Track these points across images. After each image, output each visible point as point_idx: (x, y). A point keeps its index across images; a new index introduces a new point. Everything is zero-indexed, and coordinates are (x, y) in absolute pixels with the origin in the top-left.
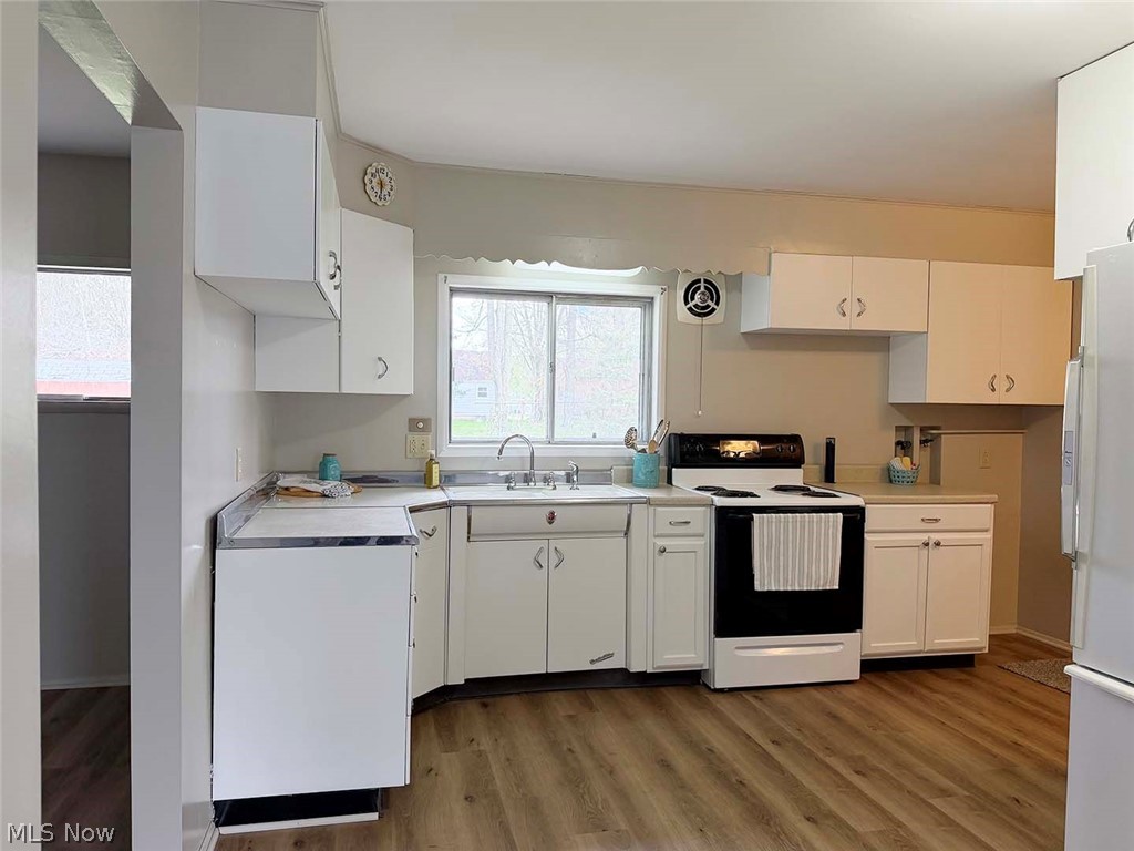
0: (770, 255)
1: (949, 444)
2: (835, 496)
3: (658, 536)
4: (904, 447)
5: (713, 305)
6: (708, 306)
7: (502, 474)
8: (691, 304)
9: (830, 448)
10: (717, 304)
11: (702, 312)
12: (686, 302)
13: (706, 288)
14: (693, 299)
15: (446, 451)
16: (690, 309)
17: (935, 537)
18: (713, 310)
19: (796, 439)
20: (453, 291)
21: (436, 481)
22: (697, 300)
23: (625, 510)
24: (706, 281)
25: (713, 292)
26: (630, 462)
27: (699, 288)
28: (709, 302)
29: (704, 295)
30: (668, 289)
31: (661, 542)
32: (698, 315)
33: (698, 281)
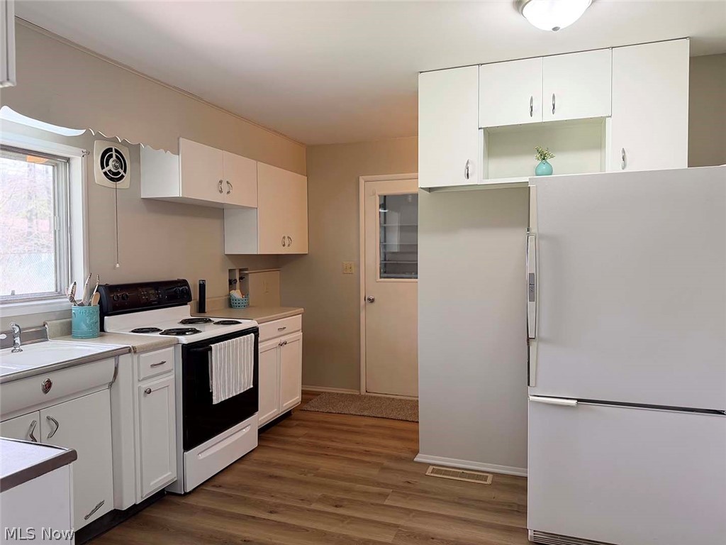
0: (179, 139)
1: (253, 279)
2: (240, 323)
3: (144, 379)
4: (232, 283)
5: (122, 172)
6: (119, 173)
8: (106, 169)
9: (202, 287)
10: (125, 171)
11: (115, 177)
12: (103, 168)
13: (117, 156)
14: (107, 165)
16: (105, 173)
17: (283, 339)
18: (123, 176)
19: (184, 282)
22: (110, 166)
23: (110, 363)
24: (116, 151)
25: (121, 159)
27: (111, 156)
28: (120, 170)
29: (115, 163)
30: (88, 154)
31: (145, 385)
32: (111, 179)
33: (110, 150)
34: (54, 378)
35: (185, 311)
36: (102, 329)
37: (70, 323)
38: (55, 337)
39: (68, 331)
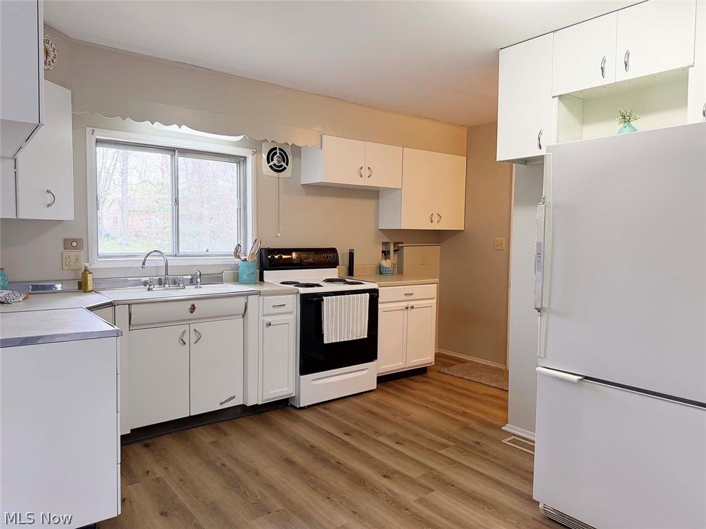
0: (322, 136)
1: (408, 251)
2: (362, 284)
3: (266, 315)
4: (386, 254)
5: (284, 165)
6: (282, 166)
7: (144, 279)
8: (271, 163)
9: (351, 255)
10: (287, 164)
11: (279, 169)
12: (269, 162)
13: (280, 154)
14: (272, 160)
15: (95, 264)
16: (271, 167)
17: (411, 304)
18: (285, 168)
19: (333, 250)
20: (98, 142)
21: (90, 287)
22: (275, 161)
23: (243, 300)
24: (280, 149)
25: (284, 157)
26: (236, 267)
27: (276, 153)
28: (283, 163)
29: (279, 158)
30: (257, 152)
31: (268, 319)
32: (276, 171)
33: (275, 149)
34: (196, 303)
35: (333, 273)
36: (261, 279)
37: (238, 274)
38: (227, 282)
39: (236, 279)
